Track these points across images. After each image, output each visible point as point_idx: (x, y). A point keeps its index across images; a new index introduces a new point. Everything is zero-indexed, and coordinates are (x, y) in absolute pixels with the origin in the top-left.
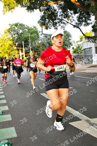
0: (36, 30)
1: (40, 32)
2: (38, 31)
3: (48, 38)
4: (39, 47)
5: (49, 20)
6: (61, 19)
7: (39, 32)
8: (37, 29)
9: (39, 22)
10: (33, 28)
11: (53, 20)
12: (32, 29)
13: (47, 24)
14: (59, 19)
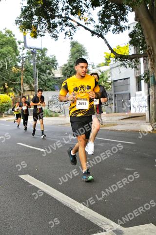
0: (11, 39)
1: (20, 43)
2: (17, 41)
3: (38, 57)
4: (18, 75)
5: (39, 18)
6: (66, 17)
7: (18, 44)
8: (14, 36)
9: (17, 22)
10: (4, 32)
11: (48, 18)
12: (3, 36)
13: (36, 27)
14: (61, 16)
